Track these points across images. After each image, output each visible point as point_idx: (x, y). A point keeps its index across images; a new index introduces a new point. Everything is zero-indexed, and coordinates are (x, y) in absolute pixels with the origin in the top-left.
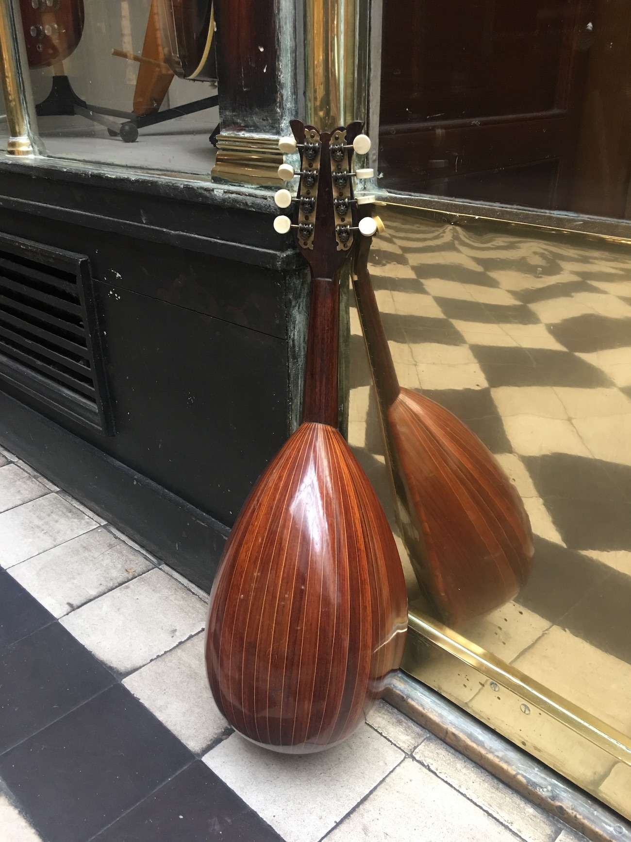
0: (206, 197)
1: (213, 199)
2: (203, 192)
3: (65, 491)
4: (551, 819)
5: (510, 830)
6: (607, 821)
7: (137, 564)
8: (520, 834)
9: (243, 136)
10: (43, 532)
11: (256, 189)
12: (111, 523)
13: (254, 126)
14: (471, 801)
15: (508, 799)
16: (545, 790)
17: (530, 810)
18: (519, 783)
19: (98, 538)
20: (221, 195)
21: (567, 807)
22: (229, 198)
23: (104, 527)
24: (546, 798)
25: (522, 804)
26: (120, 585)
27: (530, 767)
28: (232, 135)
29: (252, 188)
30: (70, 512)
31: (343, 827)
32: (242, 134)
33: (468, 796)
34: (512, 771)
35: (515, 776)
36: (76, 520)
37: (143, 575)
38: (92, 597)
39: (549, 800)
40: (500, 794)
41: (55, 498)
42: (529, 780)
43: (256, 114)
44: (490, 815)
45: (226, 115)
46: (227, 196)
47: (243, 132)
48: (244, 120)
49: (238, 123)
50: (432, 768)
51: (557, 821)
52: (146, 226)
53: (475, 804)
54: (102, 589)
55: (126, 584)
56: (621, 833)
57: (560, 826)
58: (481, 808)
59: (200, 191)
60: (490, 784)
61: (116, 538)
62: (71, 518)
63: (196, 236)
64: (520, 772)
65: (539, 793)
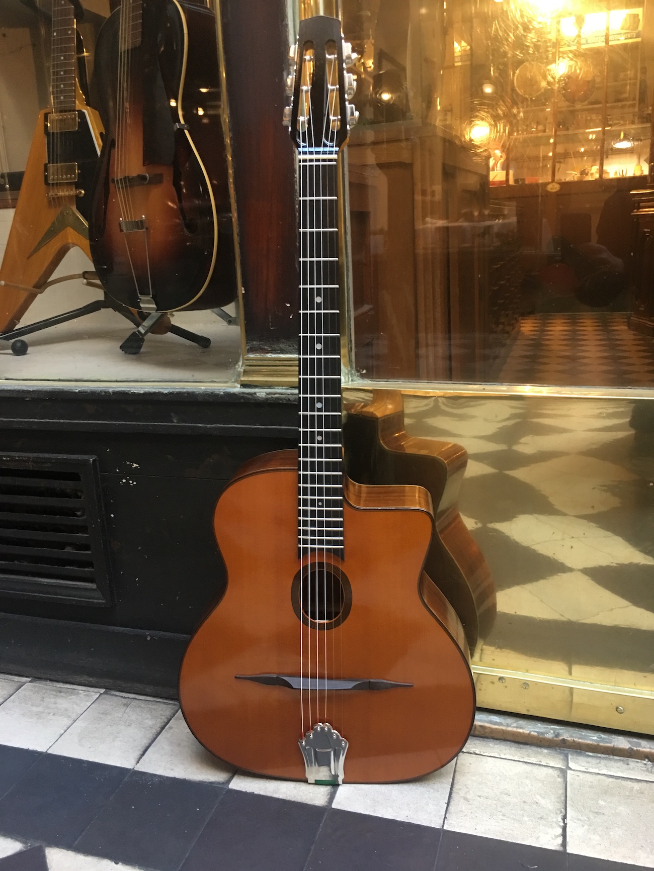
0: (248, 399)
1: (255, 400)
2: (245, 395)
3: (36, 678)
4: (559, 751)
5: (542, 765)
6: (590, 735)
7: (162, 710)
8: (548, 765)
9: (270, 356)
10: (51, 715)
11: (286, 389)
12: (108, 688)
13: (280, 350)
14: (511, 760)
15: (530, 750)
16: (550, 733)
17: (545, 751)
18: (533, 737)
19: (108, 703)
20: (264, 396)
21: (567, 738)
22: (272, 397)
23: (104, 693)
24: (553, 738)
25: (539, 750)
26: (163, 728)
27: (535, 725)
28: (259, 356)
29: (282, 389)
30: (61, 692)
31: (452, 803)
32: (269, 355)
33: (508, 758)
34: (526, 731)
35: (529, 734)
36: (73, 697)
37: (176, 716)
38: (147, 745)
39: (555, 738)
40: (524, 750)
41: (35, 687)
42: (538, 733)
43: (283, 343)
44: (526, 763)
45: (253, 344)
46: (270, 396)
47: (270, 354)
48: (271, 347)
49: (265, 349)
50: (478, 752)
51: (564, 750)
52: (176, 424)
53: (515, 761)
54: (150, 736)
55: (168, 726)
56: (601, 738)
57: (565, 752)
58: (519, 761)
59: (242, 395)
60: (515, 747)
61: (125, 698)
62: (68, 696)
63: (234, 425)
64: (531, 730)
65: (547, 737)
